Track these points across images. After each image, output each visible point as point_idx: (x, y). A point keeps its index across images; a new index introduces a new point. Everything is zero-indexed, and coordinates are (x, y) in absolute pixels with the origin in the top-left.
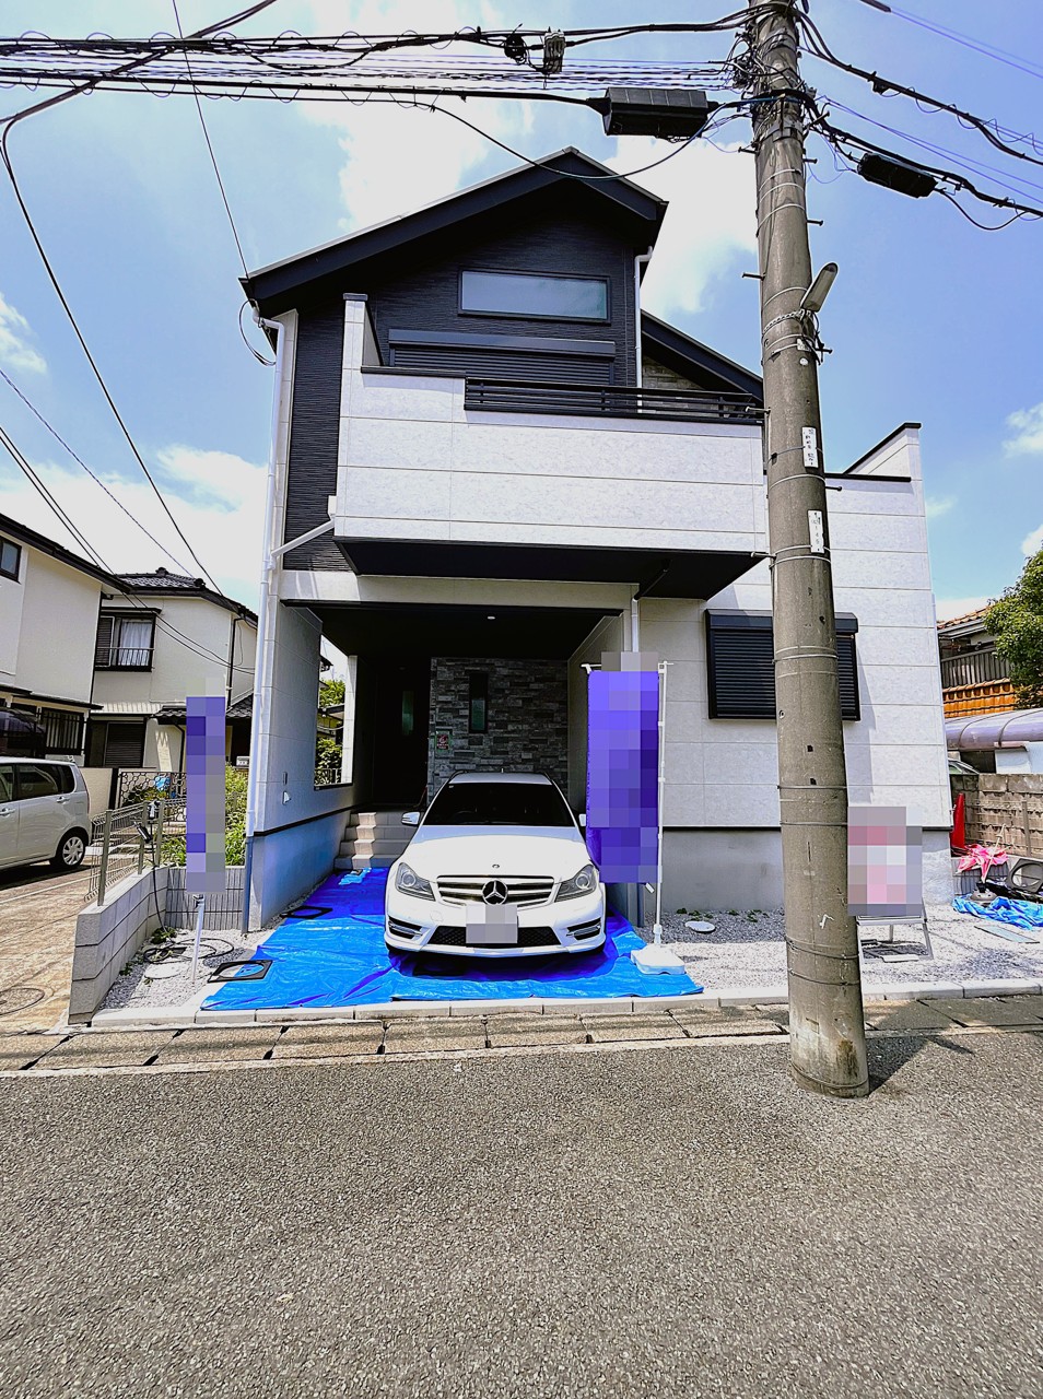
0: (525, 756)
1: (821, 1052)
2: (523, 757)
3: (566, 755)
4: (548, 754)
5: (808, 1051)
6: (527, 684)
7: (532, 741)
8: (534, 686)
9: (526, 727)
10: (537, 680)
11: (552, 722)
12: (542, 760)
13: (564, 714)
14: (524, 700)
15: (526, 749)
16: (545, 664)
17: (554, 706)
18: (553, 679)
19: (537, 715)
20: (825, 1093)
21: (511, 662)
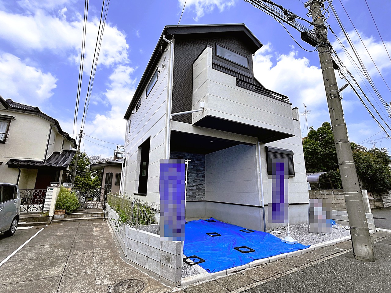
0: (194, 184)
1: (368, 252)
2: (193, 184)
3: (205, 184)
4: (200, 184)
5: (365, 253)
6: (194, 161)
7: (196, 179)
8: (196, 162)
9: (194, 175)
10: (197, 160)
11: (201, 173)
12: (198, 185)
13: (204, 171)
14: (193, 166)
15: (194, 182)
16: (199, 155)
17: (202, 169)
18: (201, 160)
19: (197, 171)
20: (371, 261)
21: (190, 154)
